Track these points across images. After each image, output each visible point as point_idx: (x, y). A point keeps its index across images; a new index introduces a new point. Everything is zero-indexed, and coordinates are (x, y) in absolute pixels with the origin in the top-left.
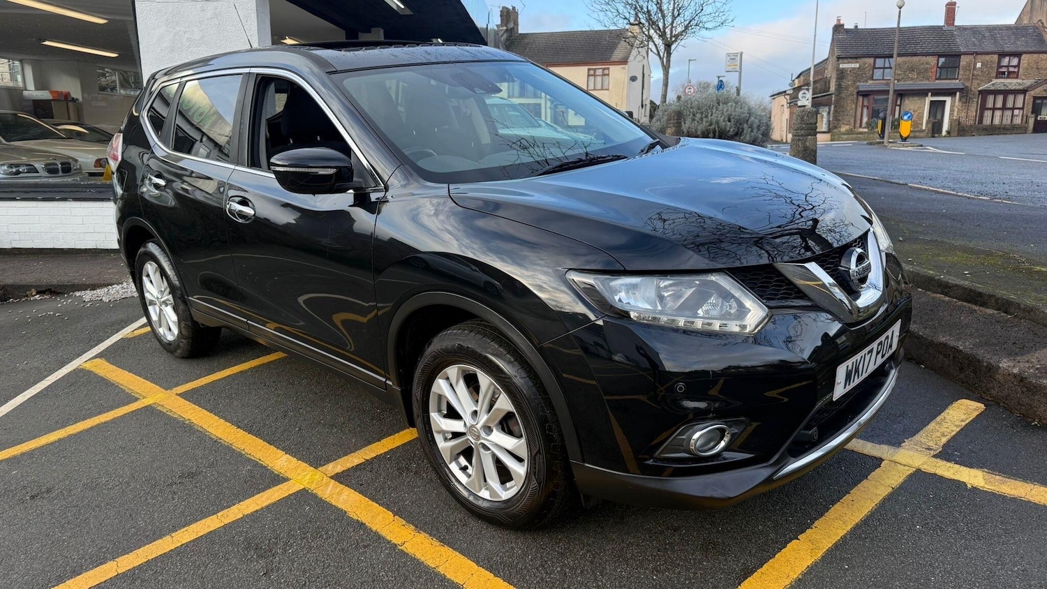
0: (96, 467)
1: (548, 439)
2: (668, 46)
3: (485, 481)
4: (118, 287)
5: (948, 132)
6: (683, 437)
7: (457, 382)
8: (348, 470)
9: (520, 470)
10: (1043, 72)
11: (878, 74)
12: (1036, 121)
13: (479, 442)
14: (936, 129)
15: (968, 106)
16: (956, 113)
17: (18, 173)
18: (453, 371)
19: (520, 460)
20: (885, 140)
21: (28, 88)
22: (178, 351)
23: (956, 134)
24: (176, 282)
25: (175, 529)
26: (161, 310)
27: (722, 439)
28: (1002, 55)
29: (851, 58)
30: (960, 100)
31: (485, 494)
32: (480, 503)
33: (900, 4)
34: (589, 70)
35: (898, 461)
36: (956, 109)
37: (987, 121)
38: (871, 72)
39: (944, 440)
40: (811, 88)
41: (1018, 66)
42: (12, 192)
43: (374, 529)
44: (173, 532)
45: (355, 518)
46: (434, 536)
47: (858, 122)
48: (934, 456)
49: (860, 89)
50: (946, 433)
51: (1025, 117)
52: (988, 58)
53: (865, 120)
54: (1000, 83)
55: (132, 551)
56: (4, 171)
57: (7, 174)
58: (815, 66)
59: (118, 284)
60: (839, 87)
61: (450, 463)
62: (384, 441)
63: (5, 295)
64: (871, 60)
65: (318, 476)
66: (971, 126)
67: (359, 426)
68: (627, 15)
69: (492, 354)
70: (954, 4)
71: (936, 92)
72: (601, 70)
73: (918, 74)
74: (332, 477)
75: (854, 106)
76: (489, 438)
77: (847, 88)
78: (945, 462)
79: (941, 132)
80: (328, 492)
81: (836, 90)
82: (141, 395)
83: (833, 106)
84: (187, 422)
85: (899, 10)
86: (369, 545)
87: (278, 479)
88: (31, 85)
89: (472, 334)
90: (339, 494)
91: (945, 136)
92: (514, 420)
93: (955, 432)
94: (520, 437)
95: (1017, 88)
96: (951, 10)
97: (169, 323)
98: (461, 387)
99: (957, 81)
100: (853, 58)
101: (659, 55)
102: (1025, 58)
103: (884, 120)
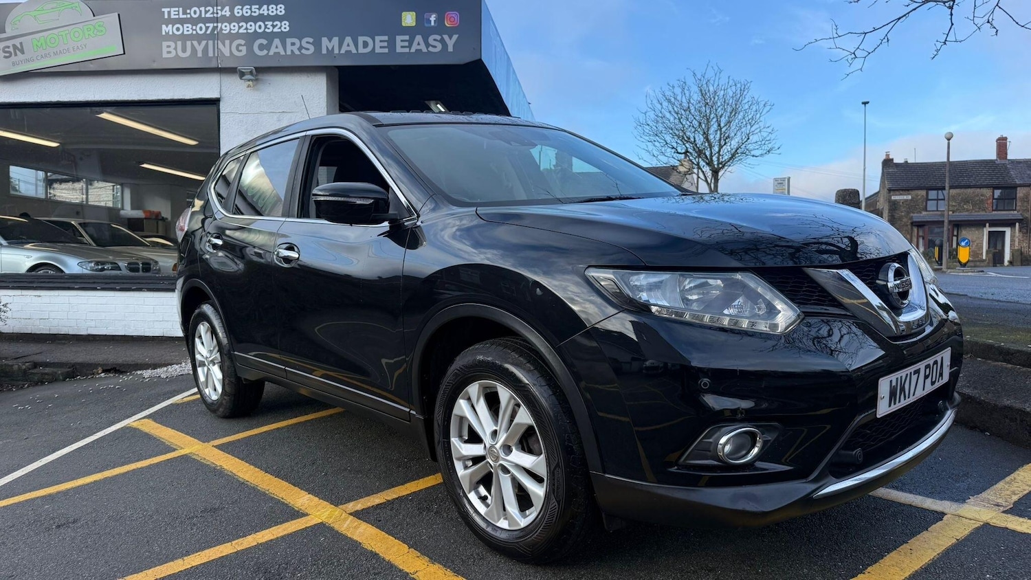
0: (124, 503)
1: (568, 451)
2: (715, 173)
3: (504, 509)
4: (176, 367)
5: (1011, 263)
6: (711, 440)
7: (478, 400)
8: (369, 508)
9: (538, 491)
11: (931, 205)
13: (498, 464)
14: (997, 259)
15: (1029, 237)
16: (1017, 244)
17: (103, 270)
18: (474, 389)
19: (539, 480)
20: (944, 267)
21: (125, 208)
22: (221, 409)
23: (1019, 264)
24: (225, 341)
25: (188, 554)
26: (209, 369)
27: (753, 446)
29: (902, 190)
30: (1020, 231)
31: (503, 524)
32: (498, 534)
33: (948, 136)
35: (962, 515)
36: (1017, 240)
38: (925, 204)
39: (1015, 498)
42: (94, 283)
43: (387, 559)
44: (186, 556)
45: (370, 548)
46: (449, 567)
48: (1004, 512)
49: (914, 220)
50: (1017, 492)
55: (142, 571)
56: (91, 267)
57: (93, 270)
58: (866, 199)
59: (177, 364)
60: (892, 218)
61: (470, 492)
62: (407, 485)
63: (73, 372)
64: (923, 193)
65: (337, 513)
67: (385, 472)
68: (675, 145)
69: (512, 364)
70: (1005, 139)
71: (994, 223)
73: (974, 205)
74: (351, 514)
75: (909, 237)
76: (508, 458)
77: (900, 219)
78: (1017, 518)
79: (1003, 262)
80: (345, 526)
82: (179, 447)
84: (218, 468)
85: (947, 141)
86: (380, 573)
87: (296, 514)
88: (128, 206)
89: (494, 346)
90: (356, 528)
91: (1008, 266)
92: (534, 438)
93: (1027, 491)
94: (539, 454)
96: (1002, 144)
97: (213, 381)
98: (482, 407)
99: (1015, 212)
100: (905, 190)
101: (706, 181)
103: (941, 247)
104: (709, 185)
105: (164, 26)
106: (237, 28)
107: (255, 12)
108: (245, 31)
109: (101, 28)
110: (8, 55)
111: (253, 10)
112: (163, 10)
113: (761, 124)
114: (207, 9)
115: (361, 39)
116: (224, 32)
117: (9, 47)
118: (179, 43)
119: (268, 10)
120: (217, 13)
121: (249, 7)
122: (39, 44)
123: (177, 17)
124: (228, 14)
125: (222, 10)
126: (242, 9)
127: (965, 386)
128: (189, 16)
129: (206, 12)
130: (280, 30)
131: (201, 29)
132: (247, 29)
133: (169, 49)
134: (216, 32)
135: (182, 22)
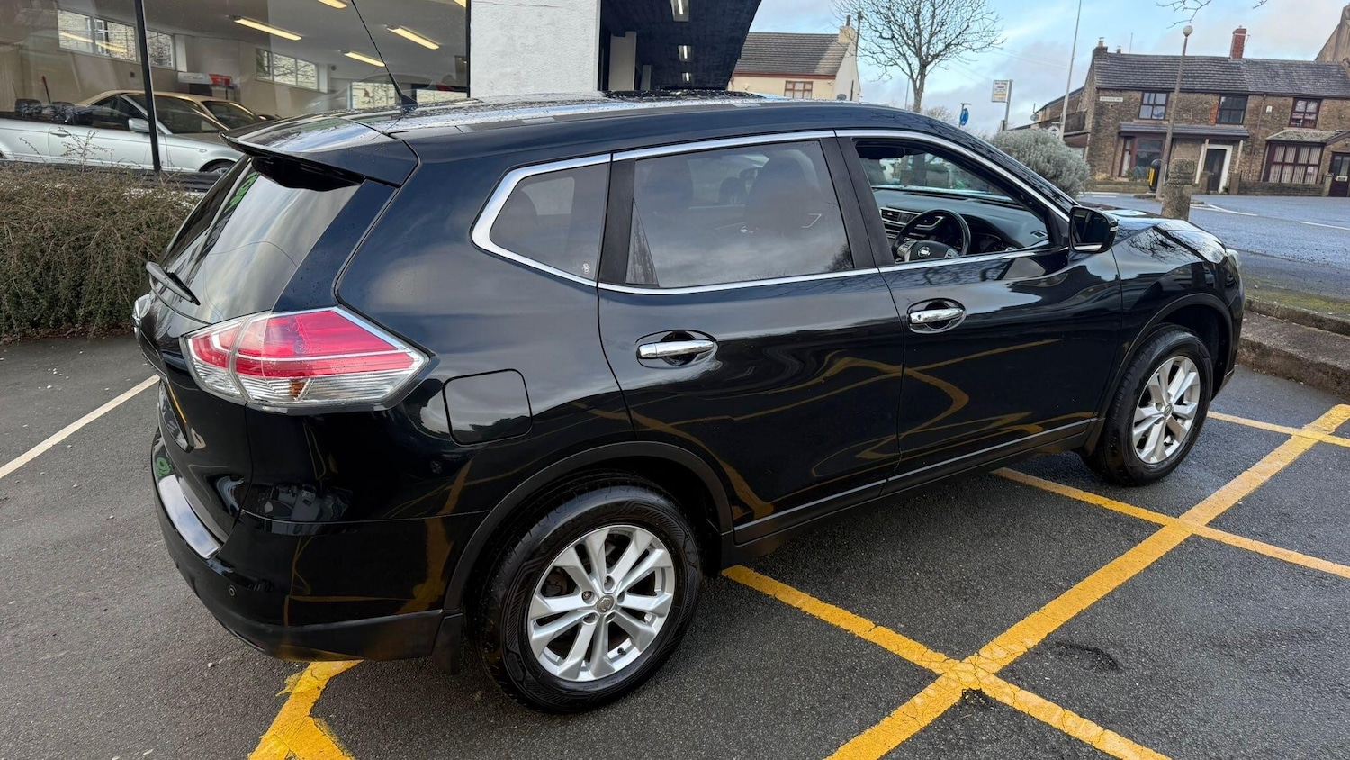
2: (923, 66)
5: (1227, 190)
10: (1345, 123)
11: (1145, 112)
12: (1335, 184)
14: (1212, 185)
15: (1253, 158)
16: (1237, 166)
20: (1157, 193)
23: (1236, 192)
28: (1297, 98)
29: (1114, 90)
30: (1243, 150)
33: (1187, 31)
34: (787, 82)
35: (1303, 435)
36: (1238, 162)
37: (1273, 179)
38: (1138, 109)
40: (1064, 123)
41: (1317, 113)
47: (1117, 170)
48: (1330, 434)
49: (1123, 129)
50: (1335, 423)
51: (1320, 178)
52: (1281, 100)
53: (1126, 167)
54: (1292, 133)
58: (1070, 95)
60: (1097, 124)
64: (1138, 95)
66: (1255, 183)
70: (1244, 31)
71: (1215, 139)
72: (802, 84)
73: (1195, 115)
75: (1113, 150)
77: (1106, 126)
78: (1340, 438)
79: (1217, 188)
81: (1093, 128)
83: (1087, 148)
85: (1185, 37)
91: (1222, 194)
93: (1341, 422)
95: (1314, 140)
96: (1239, 39)
99: (1242, 127)
100: (1117, 90)
101: (911, 77)
102: (1326, 104)
103: (1157, 169)
104: (914, 82)
113: (984, 9)
127: (1287, 345)
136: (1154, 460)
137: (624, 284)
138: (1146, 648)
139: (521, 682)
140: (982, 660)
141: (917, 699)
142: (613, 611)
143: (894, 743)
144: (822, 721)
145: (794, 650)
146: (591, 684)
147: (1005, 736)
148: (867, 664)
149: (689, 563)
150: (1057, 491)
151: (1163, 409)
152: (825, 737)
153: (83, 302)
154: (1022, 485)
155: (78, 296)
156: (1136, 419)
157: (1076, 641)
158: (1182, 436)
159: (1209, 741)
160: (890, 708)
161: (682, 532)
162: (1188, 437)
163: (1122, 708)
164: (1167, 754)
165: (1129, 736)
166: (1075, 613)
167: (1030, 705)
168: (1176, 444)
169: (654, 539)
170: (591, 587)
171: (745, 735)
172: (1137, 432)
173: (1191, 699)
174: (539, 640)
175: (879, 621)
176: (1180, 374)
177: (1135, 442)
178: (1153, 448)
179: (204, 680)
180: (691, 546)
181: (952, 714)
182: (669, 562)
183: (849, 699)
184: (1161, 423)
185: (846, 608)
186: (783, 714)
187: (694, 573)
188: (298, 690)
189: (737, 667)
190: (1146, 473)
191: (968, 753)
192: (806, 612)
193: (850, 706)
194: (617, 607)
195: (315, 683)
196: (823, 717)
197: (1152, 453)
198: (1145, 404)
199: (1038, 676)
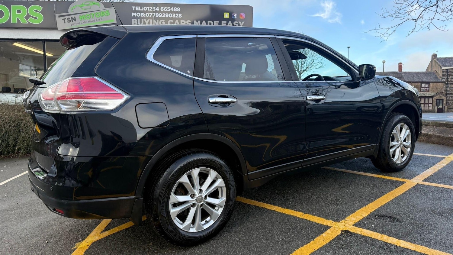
10: (438, 90)
12: (438, 109)
28: (422, 83)
33: (384, 62)
35: (449, 157)
41: (429, 87)
51: (433, 107)
52: (417, 84)
54: (422, 94)
70: (401, 63)
85: (383, 64)
95: (429, 95)
96: (400, 66)
102: (431, 84)
105: (133, 13)
106: (161, 15)
107: (169, 10)
108: (165, 17)
109: (108, 13)
110: (69, 21)
111: (168, 9)
112: (133, 7)
114: (150, 8)
115: (209, 22)
116: (156, 16)
117: (69, 18)
118: (139, 20)
119: (174, 9)
120: (154, 9)
121: (166, 8)
122: (82, 18)
123: (138, 10)
124: (158, 10)
125: (156, 8)
126: (164, 8)
127: (437, 133)
128: (143, 10)
129: (150, 9)
130: (178, 17)
131: (147, 15)
132: (165, 16)
133: (134, 22)
134: (153, 16)
135: (140, 12)
136: (399, 162)
137: (203, 78)
138: (409, 215)
139: (167, 230)
140: (347, 221)
141: (324, 234)
142: (203, 203)
143: (316, 248)
144: (287, 243)
145: (274, 223)
146: (195, 233)
147: (360, 243)
148: (302, 225)
149: (231, 185)
150: (365, 175)
151: (399, 142)
152: (289, 248)
153: (18, 145)
154: (353, 174)
155: (16, 142)
156: (391, 145)
157: (382, 214)
158: (407, 154)
159: (441, 242)
160: (313, 238)
161: (228, 173)
162: (410, 154)
163: (404, 233)
164: (426, 246)
165: (409, 241)
166: (379, 206)
167: (368, 234)
168: (405, 157)
169: (217, 175)
170: (193, 192)
171: (257, 249)
172: (391, 150)
173: (430, 229)
174: (174, 213)
175: (305, 212)
176: (404, 131)
177: (391, 154)
178: (397, 157)
179: (43, 246)
180: (231, 178)
181: (338, 238)
182: (223, 185)
183: (297, 236)
184: (399, 148)
185: (292, 209)
186: (271, 242)
187: (233, 190)
188: (80, 247)
189: (252, 229)
190: (396, 166)
191: (346, 250)
192: (277, 211)
193: (297, 238)
194: (204, 201)
195: (87, 244)
196: (287, 242)
197: (398, 159)
198: (393, 140)
199: (369, 225)
